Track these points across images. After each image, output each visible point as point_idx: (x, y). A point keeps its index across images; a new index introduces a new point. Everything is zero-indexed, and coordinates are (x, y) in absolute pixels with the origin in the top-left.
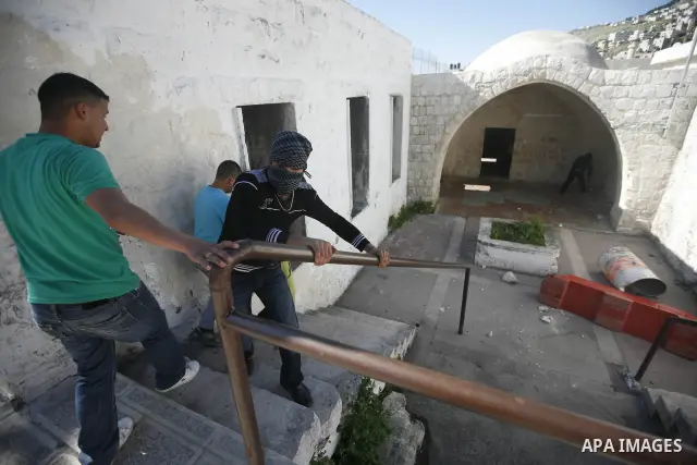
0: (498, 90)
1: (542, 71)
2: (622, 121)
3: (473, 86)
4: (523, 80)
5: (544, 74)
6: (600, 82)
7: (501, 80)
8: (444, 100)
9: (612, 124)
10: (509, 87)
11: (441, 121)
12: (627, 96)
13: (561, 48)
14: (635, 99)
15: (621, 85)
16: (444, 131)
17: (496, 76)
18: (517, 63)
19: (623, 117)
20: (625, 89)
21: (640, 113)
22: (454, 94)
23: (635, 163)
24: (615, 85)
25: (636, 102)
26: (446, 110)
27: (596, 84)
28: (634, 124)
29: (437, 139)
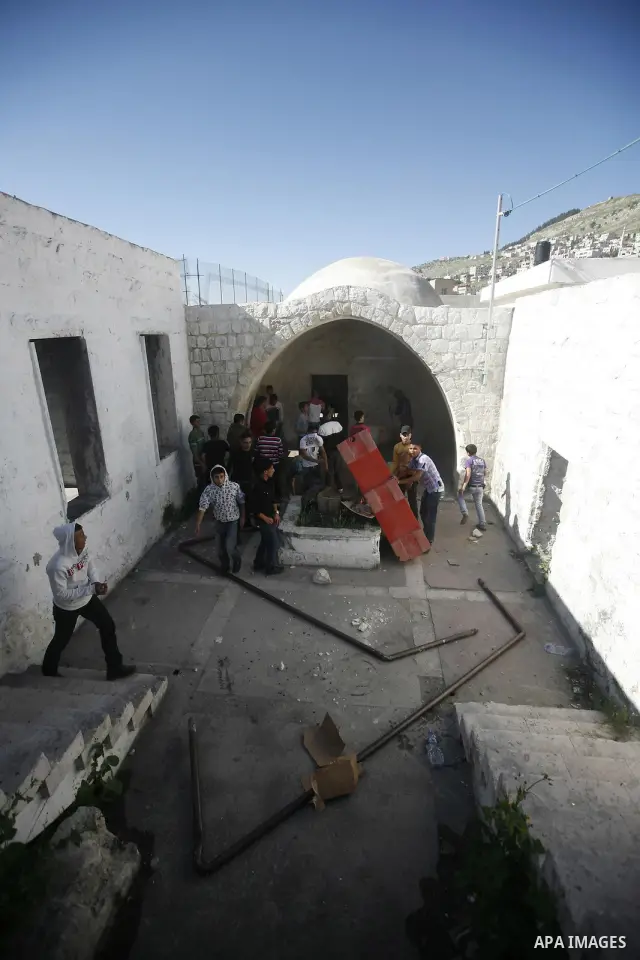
0: (299, 328)
1: (346, 305)
2: (441, 366)
3: (266, 323)
4: (327, 316)
5: (349, 308)
6: (410, 321)
7: (300, 315)
8: (233, 340)
9: (433, 369)
10: (312, 324)
11: (231, 368)
12: (441, 338)
13: (387, 279)
14: (450, 340)
15: (432, 324)
16: (238, 382)
17: (293, 310)
18: (315, 295)
19: (441, 362)
20: (437, 328)
21: (457, 357)
22: (242, 333)
23: (463, 415)
24: (427, 324)
25: (452, 345)
26: (236, 355)
27: (407, 322)
28: (455, 368)
29: (231, 392)
